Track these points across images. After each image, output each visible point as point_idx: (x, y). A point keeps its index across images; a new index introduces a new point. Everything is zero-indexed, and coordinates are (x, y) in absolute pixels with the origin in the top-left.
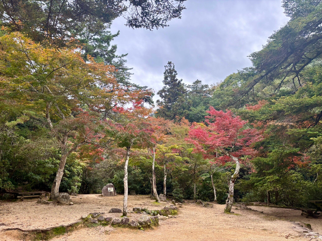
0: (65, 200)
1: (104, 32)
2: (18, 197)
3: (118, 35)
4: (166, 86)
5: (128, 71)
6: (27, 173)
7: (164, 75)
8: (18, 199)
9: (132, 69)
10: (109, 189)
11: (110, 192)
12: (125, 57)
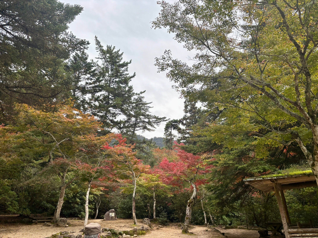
0: (62, 224)
1: (124, 74)
2: (33, 221)
3: (135, 77)
4: (186, 114)
5: (148, 105)
6: (41, 201)
7: (184, 104)
8: (33, 222)
9: (152, 102)
10: (110, 214)
11: (111, 217)
12: (143, 94)
